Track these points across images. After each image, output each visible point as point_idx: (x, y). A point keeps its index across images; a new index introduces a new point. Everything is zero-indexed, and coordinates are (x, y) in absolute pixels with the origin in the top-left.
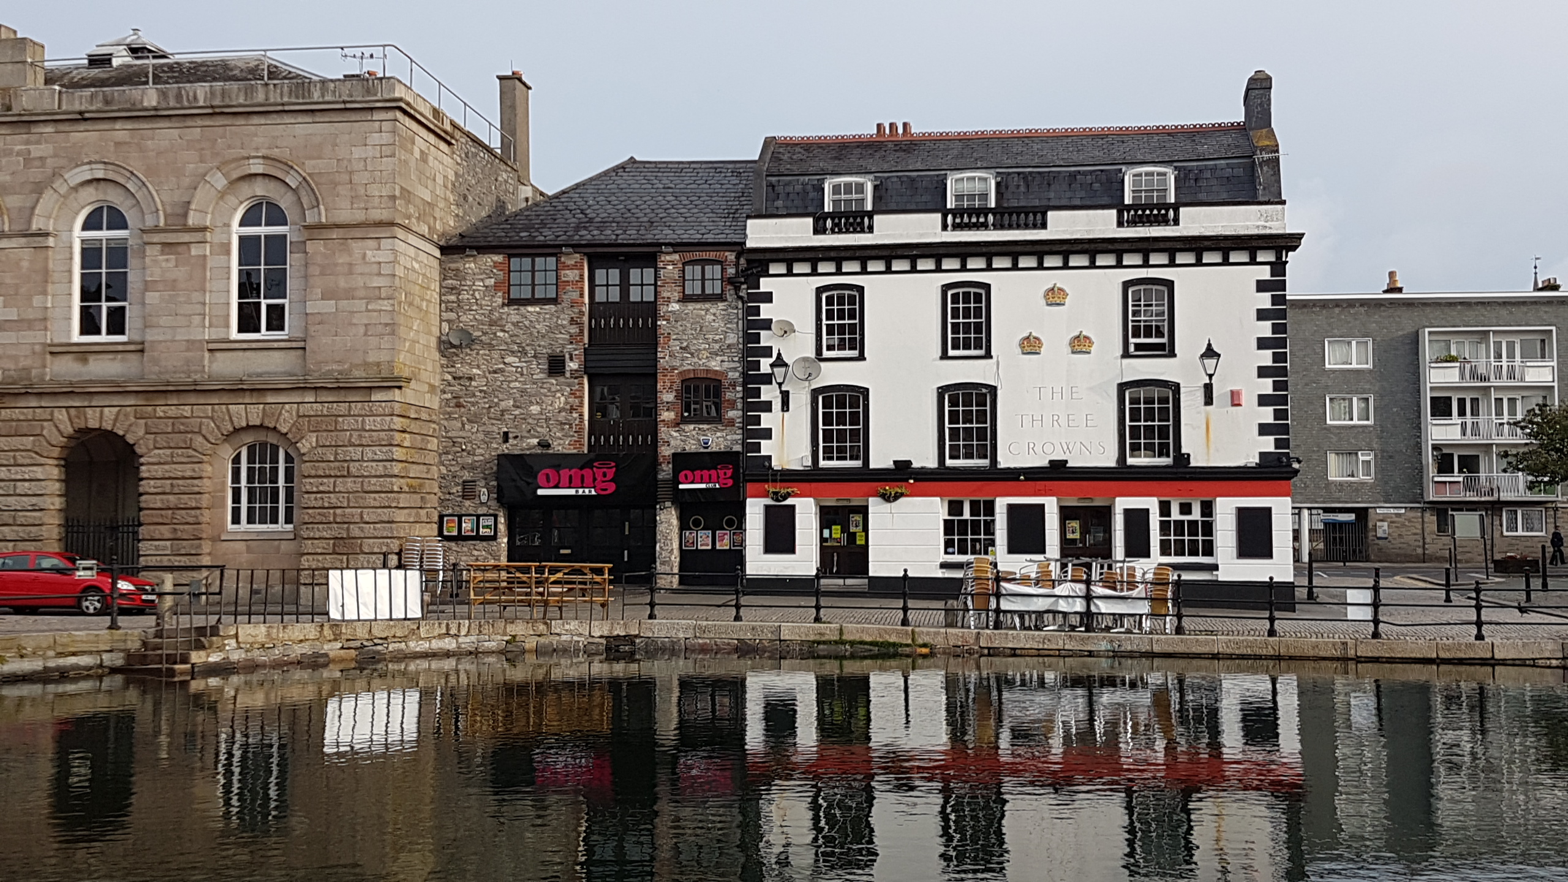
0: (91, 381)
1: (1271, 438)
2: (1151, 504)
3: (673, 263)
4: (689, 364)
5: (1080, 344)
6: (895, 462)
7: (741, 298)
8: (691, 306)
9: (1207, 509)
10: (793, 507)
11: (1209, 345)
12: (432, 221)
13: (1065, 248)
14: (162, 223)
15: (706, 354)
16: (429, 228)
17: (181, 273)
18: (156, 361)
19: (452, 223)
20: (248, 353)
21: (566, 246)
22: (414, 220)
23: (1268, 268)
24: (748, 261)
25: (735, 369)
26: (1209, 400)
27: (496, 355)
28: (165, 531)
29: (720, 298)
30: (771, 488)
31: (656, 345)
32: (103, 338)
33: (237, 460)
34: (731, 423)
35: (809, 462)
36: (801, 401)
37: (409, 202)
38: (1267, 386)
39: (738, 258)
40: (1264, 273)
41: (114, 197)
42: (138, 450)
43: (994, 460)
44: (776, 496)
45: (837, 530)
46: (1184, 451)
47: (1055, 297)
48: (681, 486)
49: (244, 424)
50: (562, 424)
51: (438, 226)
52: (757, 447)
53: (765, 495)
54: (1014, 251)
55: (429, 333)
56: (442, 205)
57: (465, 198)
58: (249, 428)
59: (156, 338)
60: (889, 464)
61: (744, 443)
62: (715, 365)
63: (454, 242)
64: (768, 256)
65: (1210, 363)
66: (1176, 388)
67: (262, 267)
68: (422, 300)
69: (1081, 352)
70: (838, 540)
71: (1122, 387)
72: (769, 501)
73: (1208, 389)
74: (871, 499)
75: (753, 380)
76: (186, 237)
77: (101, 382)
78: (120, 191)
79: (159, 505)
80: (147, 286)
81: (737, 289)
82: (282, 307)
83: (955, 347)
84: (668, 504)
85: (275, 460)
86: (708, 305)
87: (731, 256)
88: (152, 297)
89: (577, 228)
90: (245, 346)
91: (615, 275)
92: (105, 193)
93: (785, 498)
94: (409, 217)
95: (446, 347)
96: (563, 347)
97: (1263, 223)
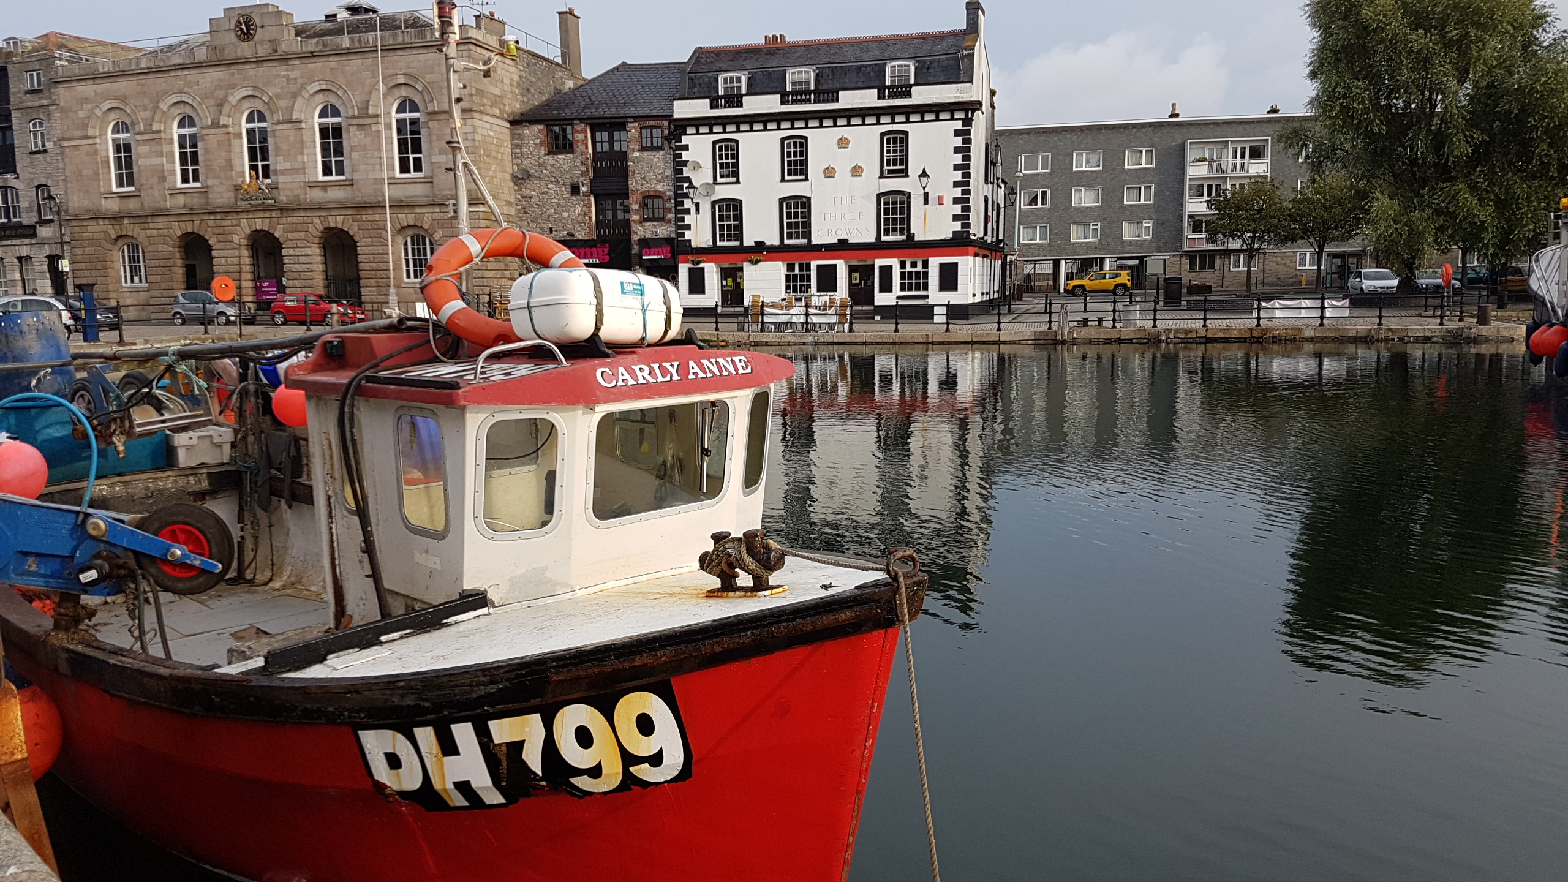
0: (329, 202)
1: (959, 223)
2: (895, 263)
3: (634, 128)
4: (646, 187)
5: (856, 171)
6: (755, 242)
7: (671, 148)
8: (645, 153)
9: (925, 264)
10: (703, 269)
11: (924, 170)
12: (502, 107)
13: (847, 113)
14: (356, 113)
15: (654, 181)
16: (500, 110)
17: (367, 141)
18: (359, 191)
19: (518, 107)
20: (405, 185)
21: (576, 119)
22: (488, 107)
23: (961, 122)
24: (675, 126)
25: (670, 190)
26: (926, 202)
27: (543, 183)
28: (373, 282)
29: (660, 148)
30: (690, 257)
31: (628, 176)
32: (334, 178)
33: (406, 244)
34: (669, 221)
35: (711, 243)
36: (706, 208)
37: (483, 96)
38: (958, 192)
39: (669, 124)
40: (958, 125)
41: (333, 100)
42: (356, 239)
43: (810, 240)
44: (693, 262)
45: (730, 280)
46: (912, 231)
47: (843, 143)
48: (644, 258)
49: (406, 224)
50: (580, 223)
51: (507, 109)
52: (683, 235)
53: (687, 262)
54: (820, 116)
55: (505, 172)
56: (510, 96)
57: (528, 90)
58: (409, 226)
59: (359, 177)
60: (753, 244)
61: (677, 233)
62: (659, 188)
63: (517, 118)
64: (684, 123)
65: (924, 180)
66: (909, 195)
67: (409, 136)
68: (498, 152)
69: (857, 176)
70: (731, 287)
71: (879, 196)
72: (691, 266)
73: (926, 195)
74: (745, 264)
75: (680, 196)
76: (369, 121)
77: (333, 202)
78: (335, 95)
79: (368, 268)
80: (352, 149)
81: (670, 143)
82: (420, 159)
83: (790, 174)
84: (637, 267)
85: (424, 244)
86: (654, 153)
87: (666, 123)
88: (355, 155)
89: (584, 108)
90: (403, 181)
91: (605, 135)
92: (328, 97)
93: (698, 263)
94: (484, 105)
95: (515, 179)
96: (578, 178)
97: (958, 95)
